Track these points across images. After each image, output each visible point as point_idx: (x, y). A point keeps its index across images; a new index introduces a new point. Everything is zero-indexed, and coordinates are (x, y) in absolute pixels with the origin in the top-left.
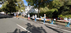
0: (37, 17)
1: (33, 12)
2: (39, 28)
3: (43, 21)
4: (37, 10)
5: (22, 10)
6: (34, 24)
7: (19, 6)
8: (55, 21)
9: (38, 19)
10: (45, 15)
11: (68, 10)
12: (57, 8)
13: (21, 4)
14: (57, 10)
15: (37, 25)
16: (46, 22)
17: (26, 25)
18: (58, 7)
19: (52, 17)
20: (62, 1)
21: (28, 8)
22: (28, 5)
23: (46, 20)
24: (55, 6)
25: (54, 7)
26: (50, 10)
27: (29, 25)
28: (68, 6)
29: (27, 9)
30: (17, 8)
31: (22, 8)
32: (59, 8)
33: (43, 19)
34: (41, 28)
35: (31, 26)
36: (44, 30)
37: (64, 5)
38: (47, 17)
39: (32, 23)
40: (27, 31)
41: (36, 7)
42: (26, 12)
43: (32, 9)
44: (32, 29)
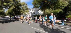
5: (26, 13)
8: (66, 22)
17: (40, 27)
18: (62, 7)
30: (22, 11)
32: (64, 8)
44: (51, 31)
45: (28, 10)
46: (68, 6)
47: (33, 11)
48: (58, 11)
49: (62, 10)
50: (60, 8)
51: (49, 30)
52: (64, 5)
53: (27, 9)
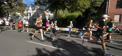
45: (22, 8)
46: (89, 8)
47: (35, 11)
48: (77, 14)
49: (81, 14)
50: (79, 10)
51: (60, 44)
52: (85, 6)
53: (21, 5)
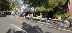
0: (33, 16)
1: (29, 11)
2: (35, 27)
3: (39, 20)
4: (33, 9)
5: (17, 9)
6: (30, 23)
7: (13, 4)
8: (50, 20)
9: (34, 18)
10: (41, 14)
11: (61, 10)
12: (52, 8)
13: (16, 2)
14: (52, 10)
15: (33, 24)
16: (42, 21)
17: (21, 24)
19: (48, 16)
20: (56, 1)
21: (24, 6)
22: (24, 4)
23: (42, 19)
24: (51, 6)
25: (49, 7)
26: (46, 9)
27: (24, 24)
28: (62, 6)
29: (23, 8)
31: (17, 6)
33: (39, 18)
34: (36, 27)
35: (27, 25)
36: (40, 28)
37: (59, 5)
38: (43, 16)
39: (28, 22)
40: (22, 31)
41: (32, 6)
42: (22, 11)
43: (28, 8)
44: (28, 28)
52: (55, 5)
